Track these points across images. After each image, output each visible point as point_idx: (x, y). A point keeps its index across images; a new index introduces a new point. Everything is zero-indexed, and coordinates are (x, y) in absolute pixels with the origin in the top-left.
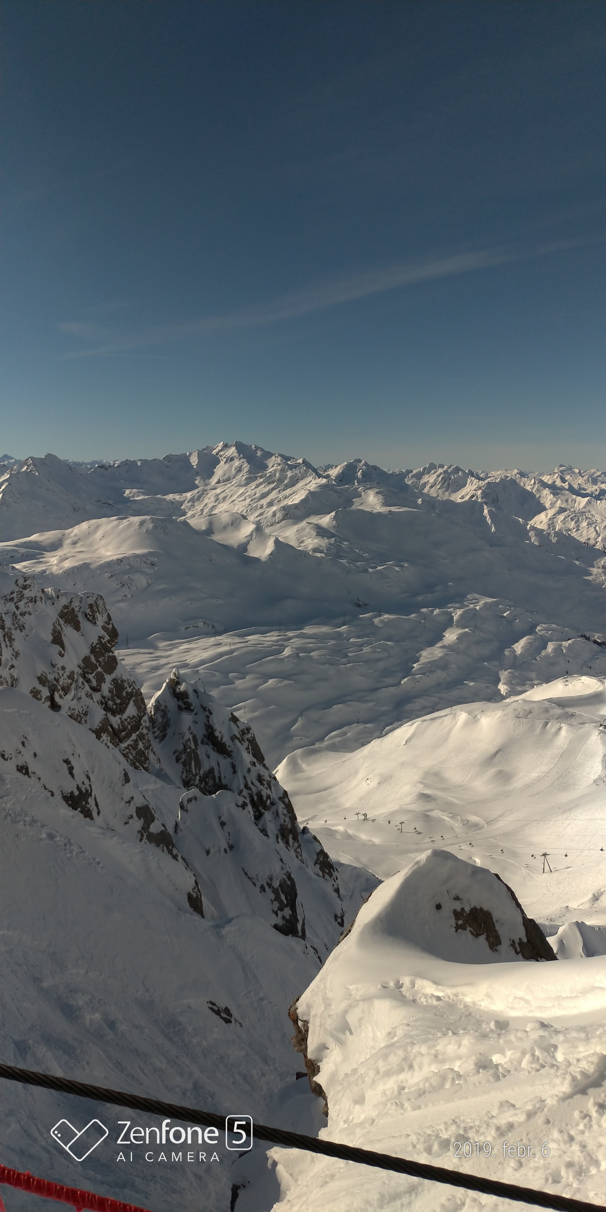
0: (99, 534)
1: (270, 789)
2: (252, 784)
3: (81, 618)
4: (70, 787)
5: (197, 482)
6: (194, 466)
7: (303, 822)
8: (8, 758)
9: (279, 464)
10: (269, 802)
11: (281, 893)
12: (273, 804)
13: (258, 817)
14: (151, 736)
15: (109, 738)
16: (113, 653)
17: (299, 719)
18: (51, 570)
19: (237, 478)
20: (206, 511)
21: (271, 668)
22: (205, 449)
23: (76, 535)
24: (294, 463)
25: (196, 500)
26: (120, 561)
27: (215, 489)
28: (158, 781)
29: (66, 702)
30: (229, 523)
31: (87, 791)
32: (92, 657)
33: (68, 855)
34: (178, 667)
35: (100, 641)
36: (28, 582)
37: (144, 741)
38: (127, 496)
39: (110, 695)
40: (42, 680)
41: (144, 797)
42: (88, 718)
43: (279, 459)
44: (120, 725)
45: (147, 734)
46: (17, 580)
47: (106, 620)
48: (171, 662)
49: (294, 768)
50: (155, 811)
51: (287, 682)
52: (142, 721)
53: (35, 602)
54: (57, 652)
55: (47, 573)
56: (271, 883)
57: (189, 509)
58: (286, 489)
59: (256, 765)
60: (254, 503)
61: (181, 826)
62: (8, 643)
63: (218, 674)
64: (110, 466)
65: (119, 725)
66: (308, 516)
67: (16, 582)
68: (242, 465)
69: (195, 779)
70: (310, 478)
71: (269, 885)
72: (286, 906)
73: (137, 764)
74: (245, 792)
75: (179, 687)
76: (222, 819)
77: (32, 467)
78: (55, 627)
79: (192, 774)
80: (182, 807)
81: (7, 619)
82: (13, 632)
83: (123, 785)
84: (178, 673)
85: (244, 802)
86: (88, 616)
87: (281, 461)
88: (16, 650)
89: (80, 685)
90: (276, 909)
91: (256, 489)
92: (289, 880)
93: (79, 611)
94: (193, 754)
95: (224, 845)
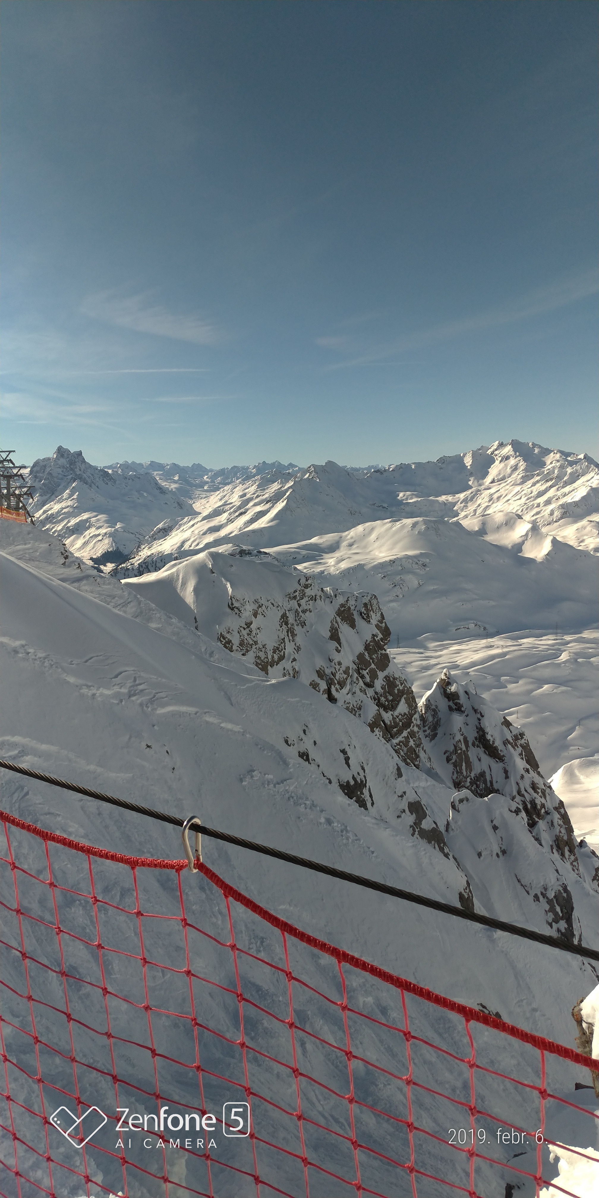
0: (373, 536)
1: (545, 798)
2: (526, 791)
3: (356, 616)
4: (347, 776)
5: (470, 483)
6: (467, 466)
7: (580, 836)
8: (291, 744)
9: (558, 461)
10: (543, 811)
11: (556, 905)
12: (547, 813)
13: (532, 825)
14: (421, 735)
15: (381, 734)
16: (385, 651)
17: (577, 727)
18: (329, 571)
19: (511, 477)
20: (479, 512)
21: (547, 673)
22: (480, 449)
23: (352, 538)
24: (574, 458)
25: (469, 501)
26: (393, 562)
27: (490, 489)
28: (429, 779)
29: (341, 695)
30: (503, 523)
31: (362, 781)
32: (366, 654)
33: (344, 841)
34: (449, 668)
35: (374, 639)
36: (309, 582)
37: (415, 739)
38: (400, 499)
39: (382, 691)
40: (320, 674)
41: (416, 793)
42: (361, 712)
43: (558, 455)
44: (392, 722)
45: (418, 732)
46: (300, 580)
47: (380, 619)
48: (441, 662)
49: (571, 778)
50: (426, 808)
51: (563, 688)
52: (413, 719)
53: (315, 600)
54: (334, 648)
55: (326, 573)
56: (546, 894)
57: (462, 510)
58: (566, 487)
59: (530, 772)
60: (530, 501)
61: (452, 825)
62: (291, 638)
63: (489, 677)
64: (385, 470)
65: (390, 721)
66: (589, 513)
67: (299, 581)
68: (518, 464)
69: (466, 781)
70: (592, 474)
71: (544, 895)
72: (562, 918)
73: (408, 760)
74: (518, 799)
75: (449, 688)
76: (494, 822)
77: (313, 473)
78: (332, 624)
79: (463, 776)
80: (453, 807)
81: (290, 615)
82: (296, 627)
83: (396, 779)
84: (449, 673)
85: (517, 807)
86: (363, 615)
87: (561, 457)
88: (297, 645)
89: (355, 680)
90: (550, 921)
91: (533, 488)
92: (564, 892)
93: (354, 610)
94: (464, 756)
95: (496, 849)
